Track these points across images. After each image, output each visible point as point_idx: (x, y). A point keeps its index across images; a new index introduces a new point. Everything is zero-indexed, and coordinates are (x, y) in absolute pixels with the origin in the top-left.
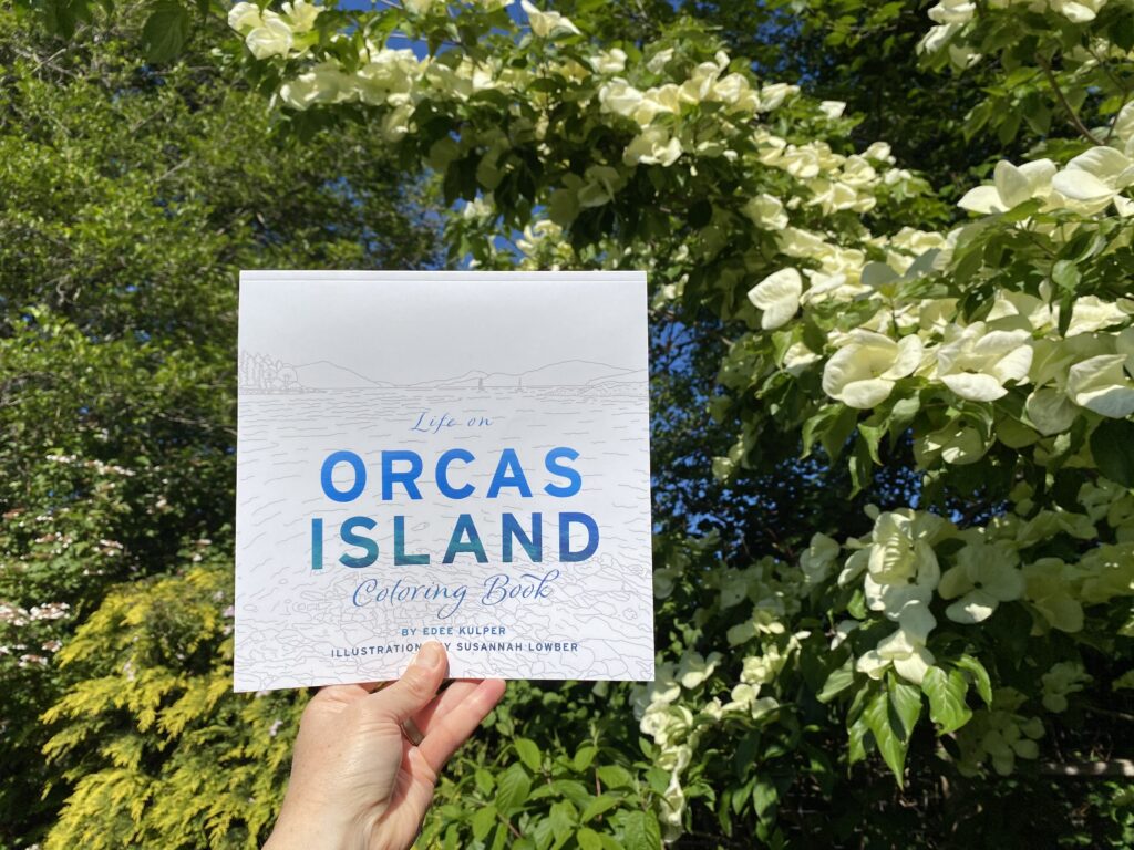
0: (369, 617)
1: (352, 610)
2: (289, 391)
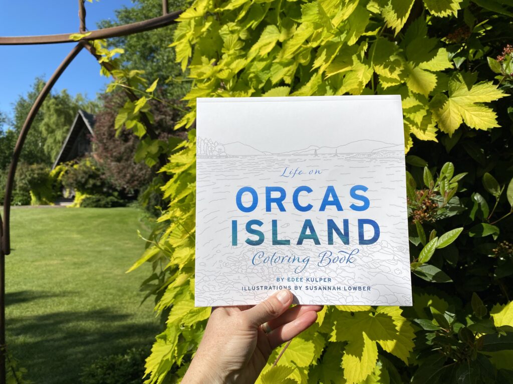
0: (260, 271)
2: (220, 157)
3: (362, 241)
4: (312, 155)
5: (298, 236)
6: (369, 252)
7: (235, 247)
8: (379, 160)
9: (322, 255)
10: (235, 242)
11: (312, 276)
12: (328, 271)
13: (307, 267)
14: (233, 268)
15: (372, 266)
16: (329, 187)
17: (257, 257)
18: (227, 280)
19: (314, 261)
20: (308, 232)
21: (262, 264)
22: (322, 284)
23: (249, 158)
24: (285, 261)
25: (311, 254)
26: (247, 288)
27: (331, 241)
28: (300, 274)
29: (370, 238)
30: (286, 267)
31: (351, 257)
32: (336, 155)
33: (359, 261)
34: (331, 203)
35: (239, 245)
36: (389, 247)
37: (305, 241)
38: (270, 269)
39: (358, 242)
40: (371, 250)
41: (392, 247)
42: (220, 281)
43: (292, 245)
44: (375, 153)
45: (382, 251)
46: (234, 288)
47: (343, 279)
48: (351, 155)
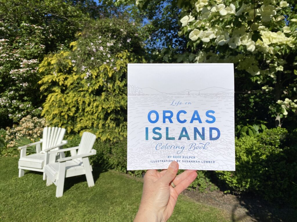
1: (156, 151)
3: (211, 138)
10: (147, 138)
16: (195, 111)
27: (195, 138)
32: (199, 94)
34: (196, 119)
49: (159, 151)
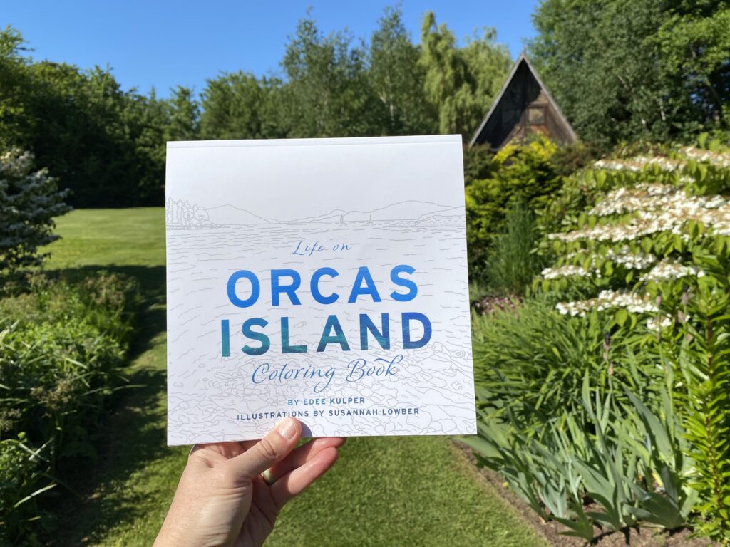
2: (201, 227)
3: (408, 344)
4: (337, 223)
5: (318, 339)
6: (418, 359)
7: (226, 358)
8: (429, 229)
9: (352, 366)
10: (226, 352)
11: (339, 395)
12: (360, 388)
13: (332, 382)
14: (224, 388)
15: (421, 379)
16: (361, 268)
17: (259, 372)
18: (215, 406)
19: (341, 373)
20: (333, 332)
21: (266, 382)
22: (353, 406)
23: (246, 228)
24: (301, 376)
25: (337, 365)
26: (245, 417)
27: (364, 345)
28: (322, 393)
29: (419, 339)
30: (302, 384)
31: (392, 366)
32: (370, 222)
33: (403, 372)
34: (364, 291)
35: (232, 356)
36: (445, 351)
37: (328, 346)
38: (279, 388)
39: (402, 345)
40: (419, 355)
41: (449, 351)
42: (205, 408)
43: (309, 352)
44: (424, 220)
45: (434, 357)
46: (226, 418)
47: (381, 398)
48: (391, 223)
49: (261, 387)
